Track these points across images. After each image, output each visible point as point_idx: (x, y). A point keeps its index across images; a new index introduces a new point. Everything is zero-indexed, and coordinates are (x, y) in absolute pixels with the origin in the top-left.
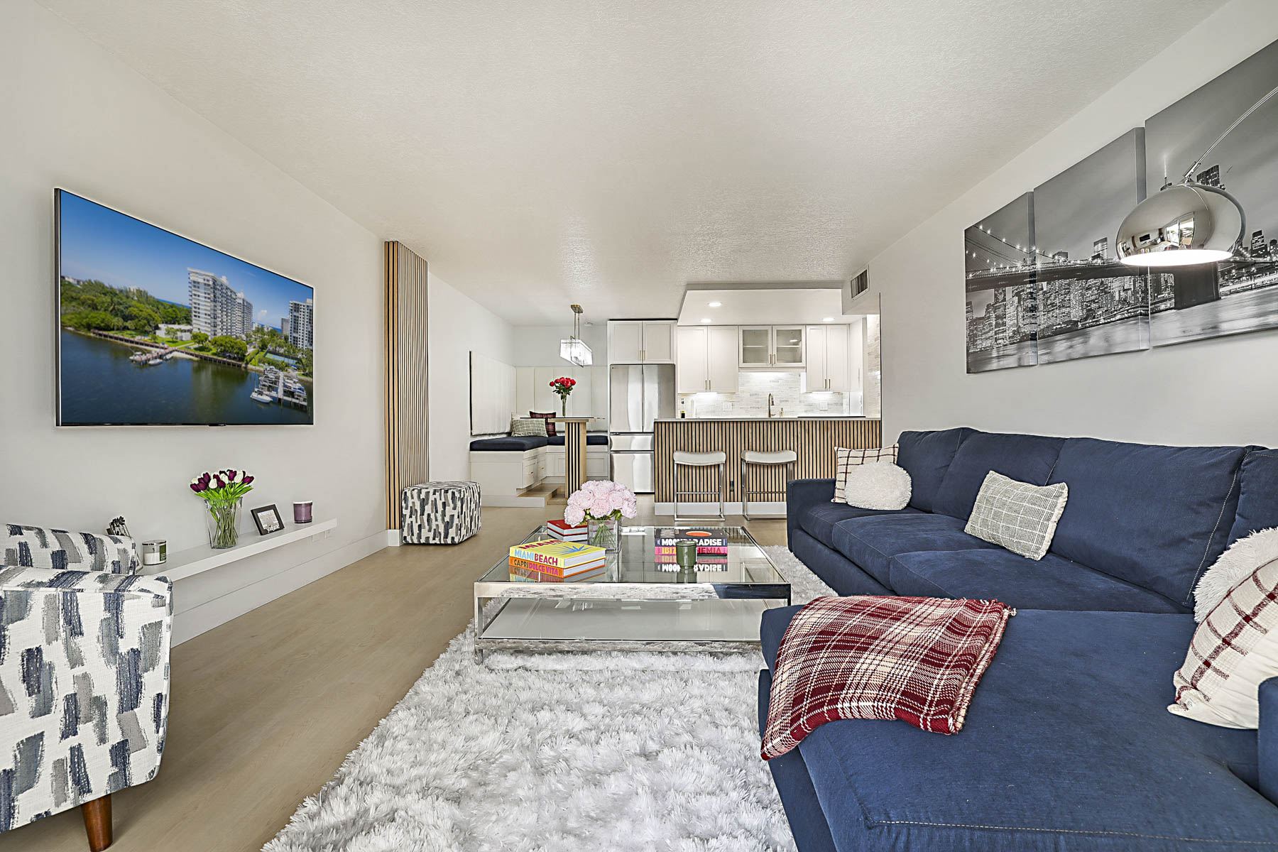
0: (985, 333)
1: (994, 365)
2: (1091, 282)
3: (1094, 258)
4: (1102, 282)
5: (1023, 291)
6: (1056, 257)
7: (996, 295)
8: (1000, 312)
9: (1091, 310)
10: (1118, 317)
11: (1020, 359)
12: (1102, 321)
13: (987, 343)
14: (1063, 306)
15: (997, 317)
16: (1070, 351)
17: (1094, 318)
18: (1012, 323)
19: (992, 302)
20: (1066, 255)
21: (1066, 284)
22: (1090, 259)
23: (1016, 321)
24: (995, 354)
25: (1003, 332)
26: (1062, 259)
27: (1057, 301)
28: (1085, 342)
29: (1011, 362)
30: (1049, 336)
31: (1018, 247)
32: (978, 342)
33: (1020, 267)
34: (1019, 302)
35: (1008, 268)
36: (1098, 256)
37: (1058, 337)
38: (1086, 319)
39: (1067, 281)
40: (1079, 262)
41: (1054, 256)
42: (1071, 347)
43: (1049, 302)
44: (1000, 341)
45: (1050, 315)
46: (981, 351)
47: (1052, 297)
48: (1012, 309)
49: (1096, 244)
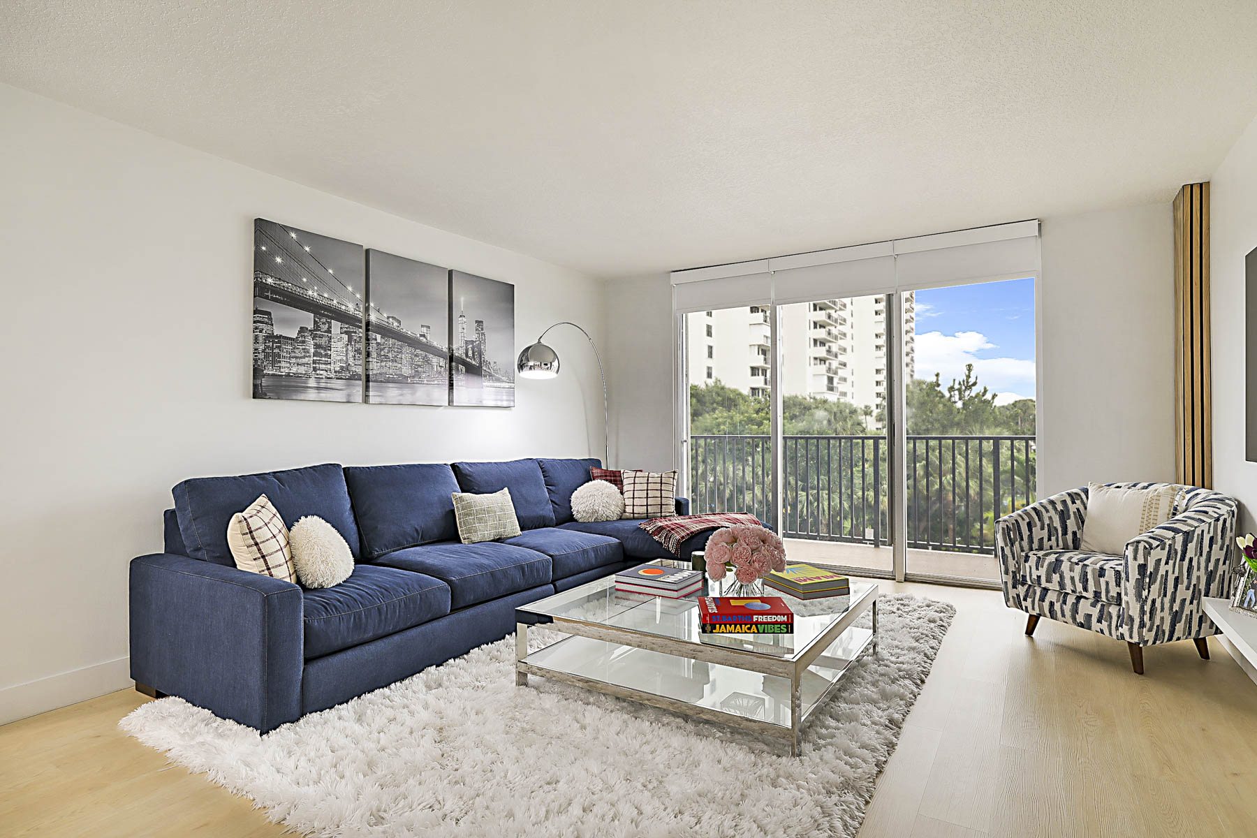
0: (296, 357)
1: (312, 395)
2: (418, 351)
3: (421, 335)
4: (426, 355)
5: (355, 333)
6: (391, 319)
7: (315, 322)
8: (323, 341)
9: (417, 371)
10: (436, 382)
11: (349, 395)
12: (425, 382)
13: (302, 370)
14: (396, 361)
15: (317, 346)
16: (401, 398)
17: (420, 378)
18: (339, 358)
19: (311, 326)
20: (399, 322)
21: (398, 345)
22: (418, 335)
23: (344, 358)
24: (312, 383)
25: (326, 364)
26: (396, 324)
27: (390, 355)
28: (413, 394)
29: (339, 396)
30: (381, 382)
31: (350, 289)
32: (283, 364)
33: (351, 308)
34: (350, 340)
35: (335, 302)
36: (424, 336)
37: (391, 385)
38: (414, 377)
39: (400, 343)
40: (409, 333)
41: (388, 318)
42: (402, 395)
43: (382, 353)
44: (322, 372)
45: (383, 364)
46: (288, 375)
47: (386, 350)
48: (340, 345)
49: (422, 326)
